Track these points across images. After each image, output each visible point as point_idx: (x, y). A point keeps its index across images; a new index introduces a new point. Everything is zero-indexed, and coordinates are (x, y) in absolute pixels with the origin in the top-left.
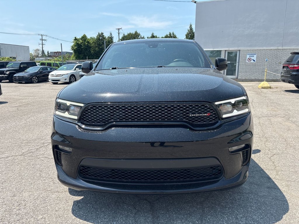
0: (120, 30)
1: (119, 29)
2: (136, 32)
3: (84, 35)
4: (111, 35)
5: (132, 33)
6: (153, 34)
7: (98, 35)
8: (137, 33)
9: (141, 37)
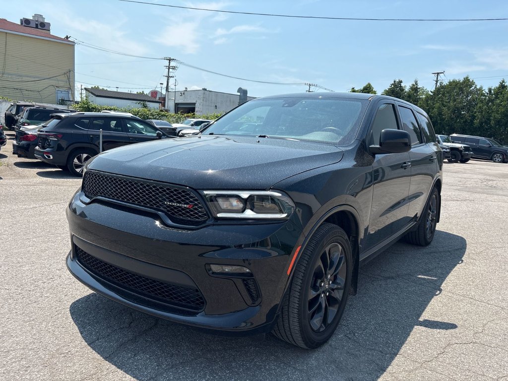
0: (441, 75)
1: (438, 74)
2: (467, 78)
3: (369, 84)
4: (416, 84)
5: (458, 80)
6: (503, 82)
7: (393, 84)
8: (469, 80)
9: (475, 87)
